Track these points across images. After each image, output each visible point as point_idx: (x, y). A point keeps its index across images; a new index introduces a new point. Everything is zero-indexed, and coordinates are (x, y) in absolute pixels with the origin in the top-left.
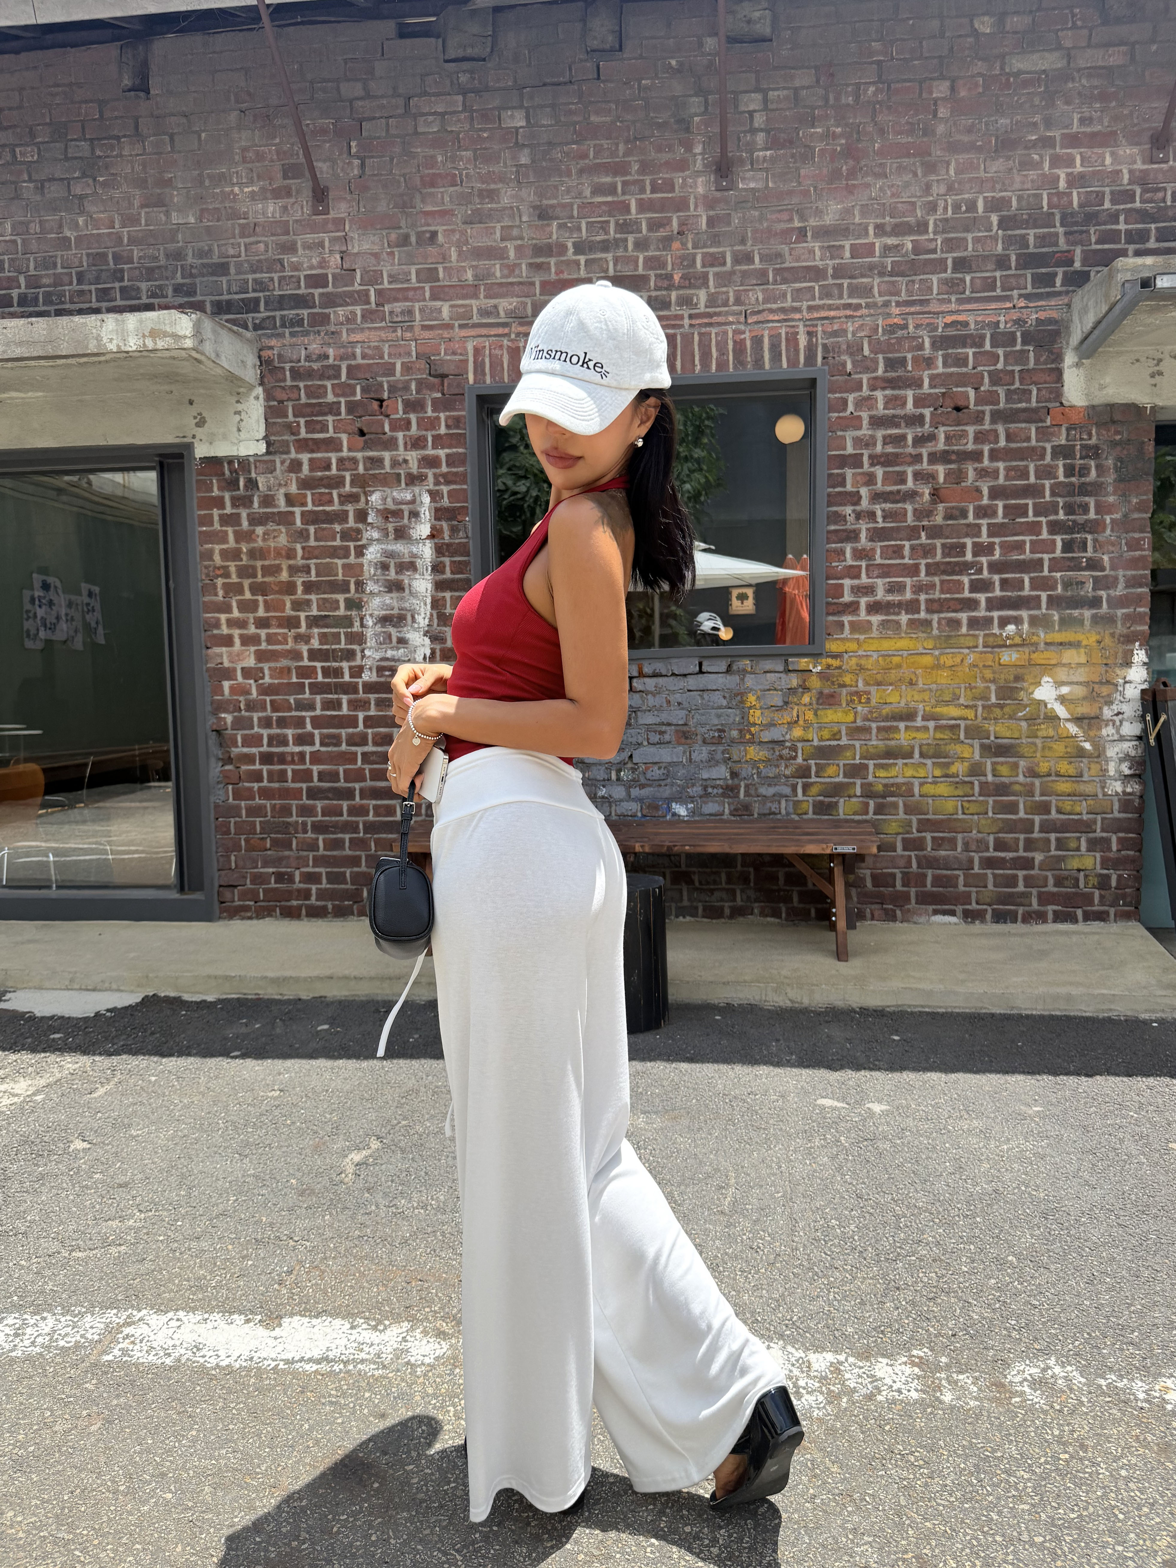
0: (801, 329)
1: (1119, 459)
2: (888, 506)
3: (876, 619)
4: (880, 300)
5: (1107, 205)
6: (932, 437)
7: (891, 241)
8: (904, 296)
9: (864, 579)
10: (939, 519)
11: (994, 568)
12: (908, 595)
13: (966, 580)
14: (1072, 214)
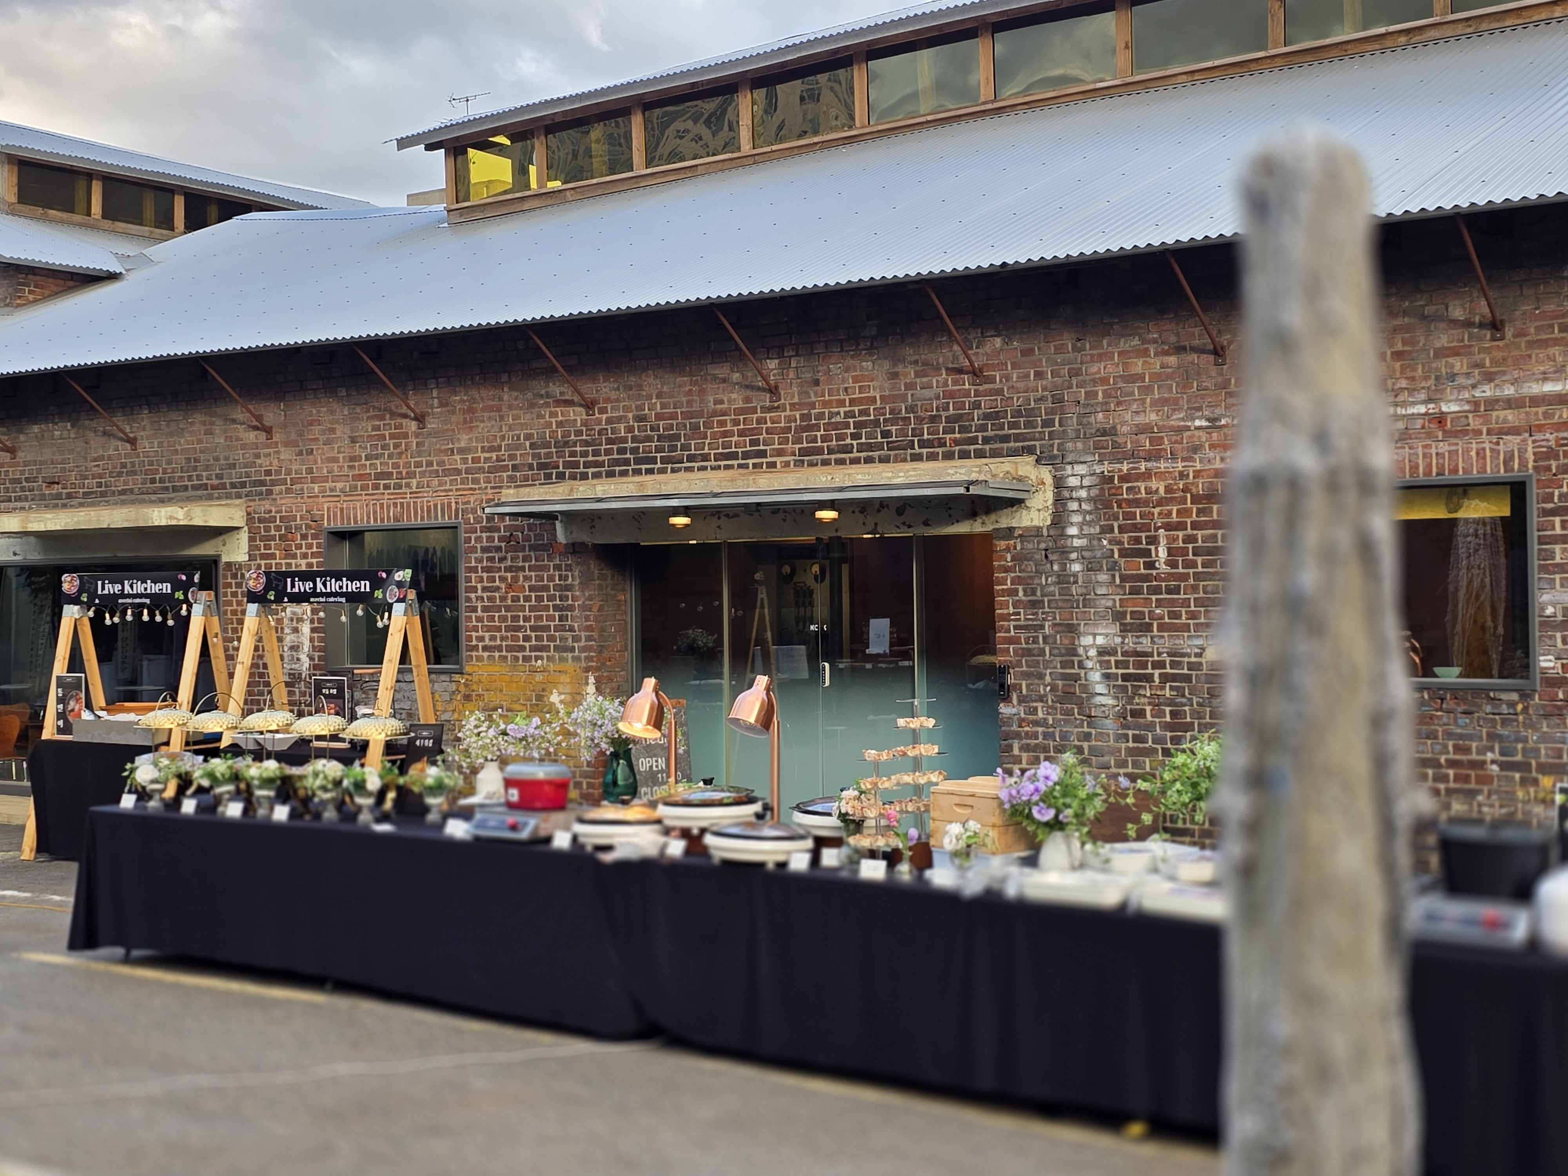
0: (453, 501)
1: (580, 571)
2: (489, 594)
3: (486, 654)
4: (483, 485)
5: (573, 437)
6: (505, 558)
7: (487, 455)
8: (493, 485)
9: (480, 633)
10: (509, 602)
11: (533, 629)
12: (498, 642)
13: (521, 635)
14: (559, 442)
